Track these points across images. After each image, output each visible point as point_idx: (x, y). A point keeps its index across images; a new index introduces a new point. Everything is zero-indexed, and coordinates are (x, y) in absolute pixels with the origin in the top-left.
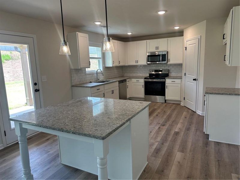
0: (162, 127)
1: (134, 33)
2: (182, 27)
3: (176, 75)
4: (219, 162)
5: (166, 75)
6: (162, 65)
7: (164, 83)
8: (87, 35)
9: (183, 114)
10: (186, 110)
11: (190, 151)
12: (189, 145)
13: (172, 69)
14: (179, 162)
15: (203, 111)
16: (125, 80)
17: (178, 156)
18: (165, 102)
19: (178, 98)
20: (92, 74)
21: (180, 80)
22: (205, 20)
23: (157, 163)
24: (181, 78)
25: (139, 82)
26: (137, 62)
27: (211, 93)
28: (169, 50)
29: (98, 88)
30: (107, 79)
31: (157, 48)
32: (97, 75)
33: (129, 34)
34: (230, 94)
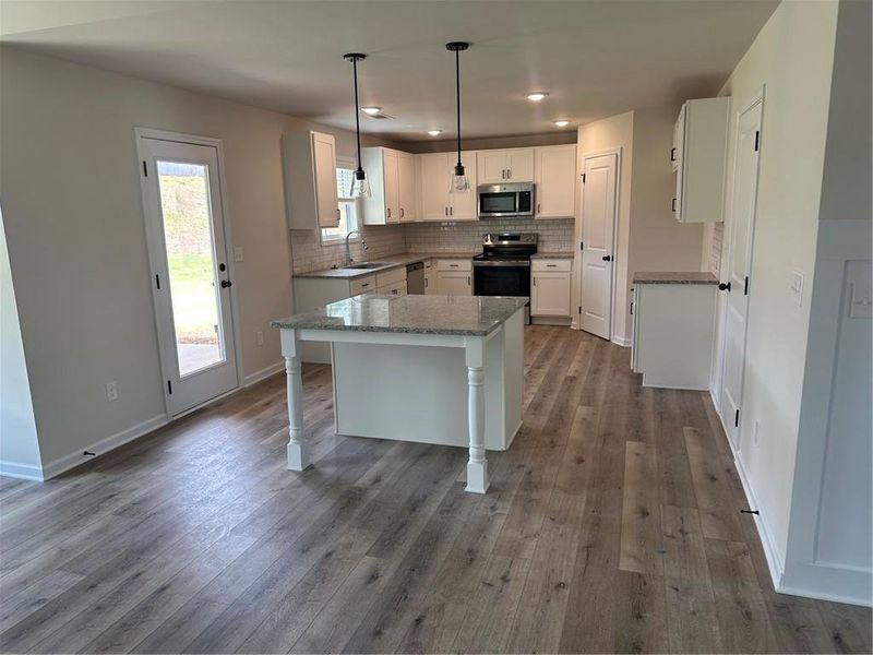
0: (535, 371)
1: (445, 132)
2: (575, 122)
3: (556, 251)
4: (662, 415)
5: (531, 251)
6: (518, 223)
7: (527, 270)
8: (332, 137)
9: (581, 346)
10: (586, 337)
11: (605, 402)
12: (602, 395)
13: (545, 233)
14: (584, 419)
15: (628, 334)
16: (420, 264)
17: (581, 411)
18: (531, 323)
19: (562, 311)
20: (334, 245)
21: (568, 262)
22: (630, 110)
23: (542, 421)
24: (570, 257)
25: (460, 268)
26: (449, 211)
27: (644, 282)
28: (538, 182)
29: (364, 281)
30: (374, 260)
31: (506, 174)
32: (348, 248)
33: (434, 133)
34: (682, 283)
